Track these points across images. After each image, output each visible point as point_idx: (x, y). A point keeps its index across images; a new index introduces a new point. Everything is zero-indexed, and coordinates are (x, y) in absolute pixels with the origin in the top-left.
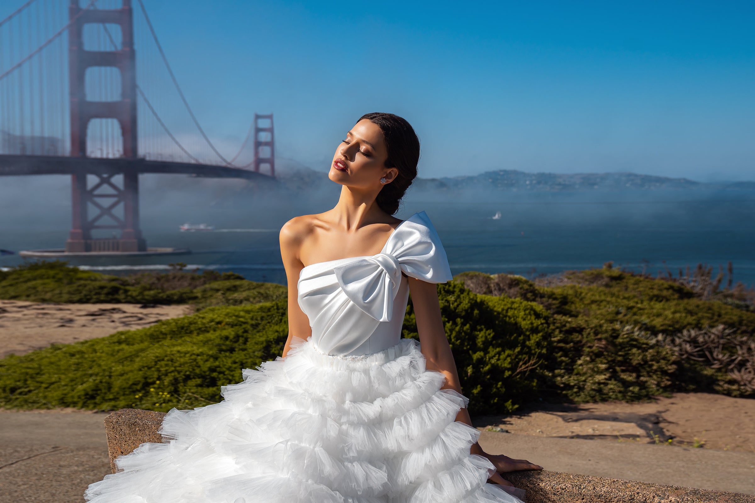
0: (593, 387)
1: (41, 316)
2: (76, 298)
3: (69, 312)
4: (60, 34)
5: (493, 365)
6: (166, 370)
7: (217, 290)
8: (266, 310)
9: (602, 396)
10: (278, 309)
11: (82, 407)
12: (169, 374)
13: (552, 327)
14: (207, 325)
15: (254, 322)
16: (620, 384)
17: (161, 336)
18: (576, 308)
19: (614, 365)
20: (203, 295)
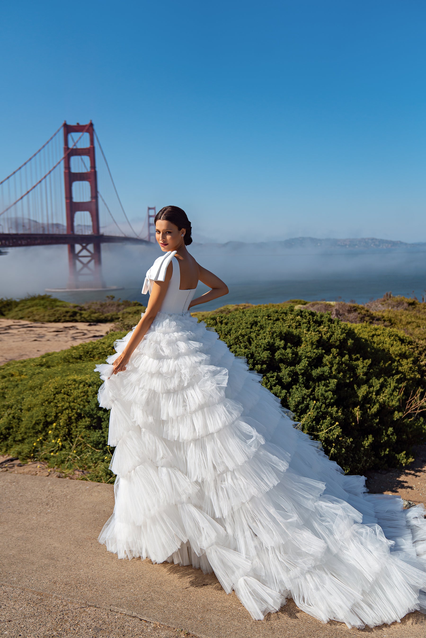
2: (53, 319)
3: (45, 329)
4: (59, 163)
7: (130, 313)
20: (123, 316)
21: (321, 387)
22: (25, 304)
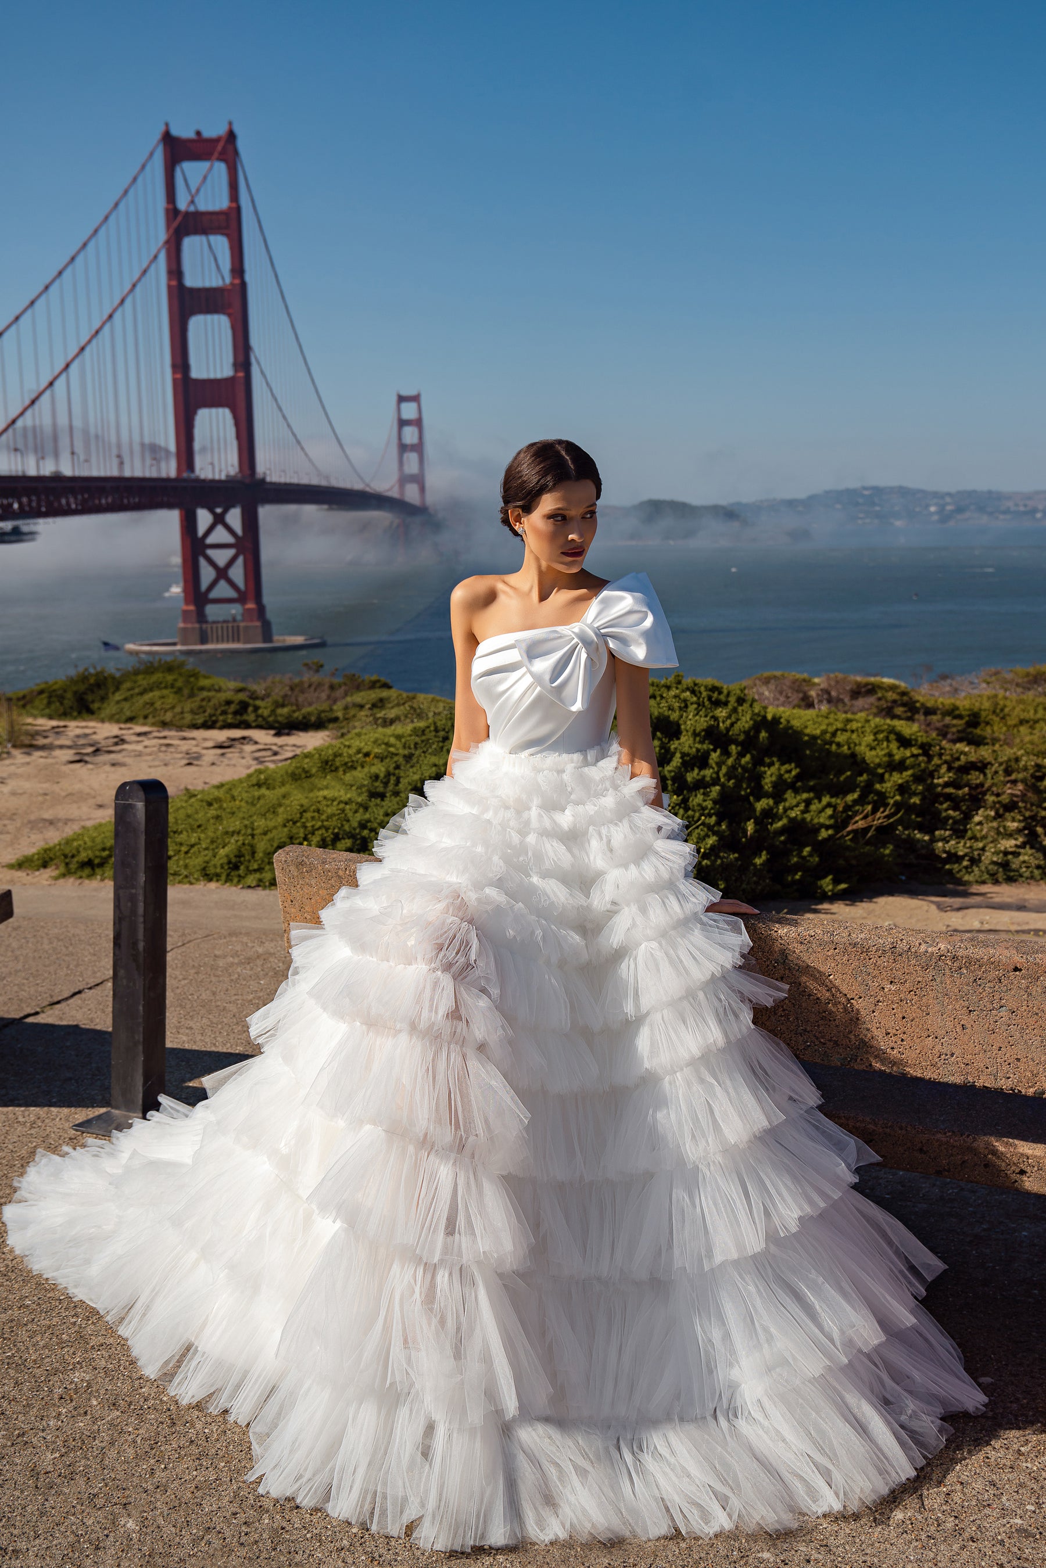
0: (995, 859)
1: (163, 748)
2: (200, 719)
3: (194, 742)
4: (156, 257)
5: (792, 820)
6: (313, 826)
7: (362, 707)
8: (420, 733)
9: (1008, 873)
10: (436, 730)
11: (226, 882)
12: (316, 832)
13: (936, 761)
14: (354, 759)
15: (406, 752)
16: (1040, 855)
17: (303, 775)
18: (993, 732)
19: (1034, 823)
20: (344, 714)
22: (135, 682)
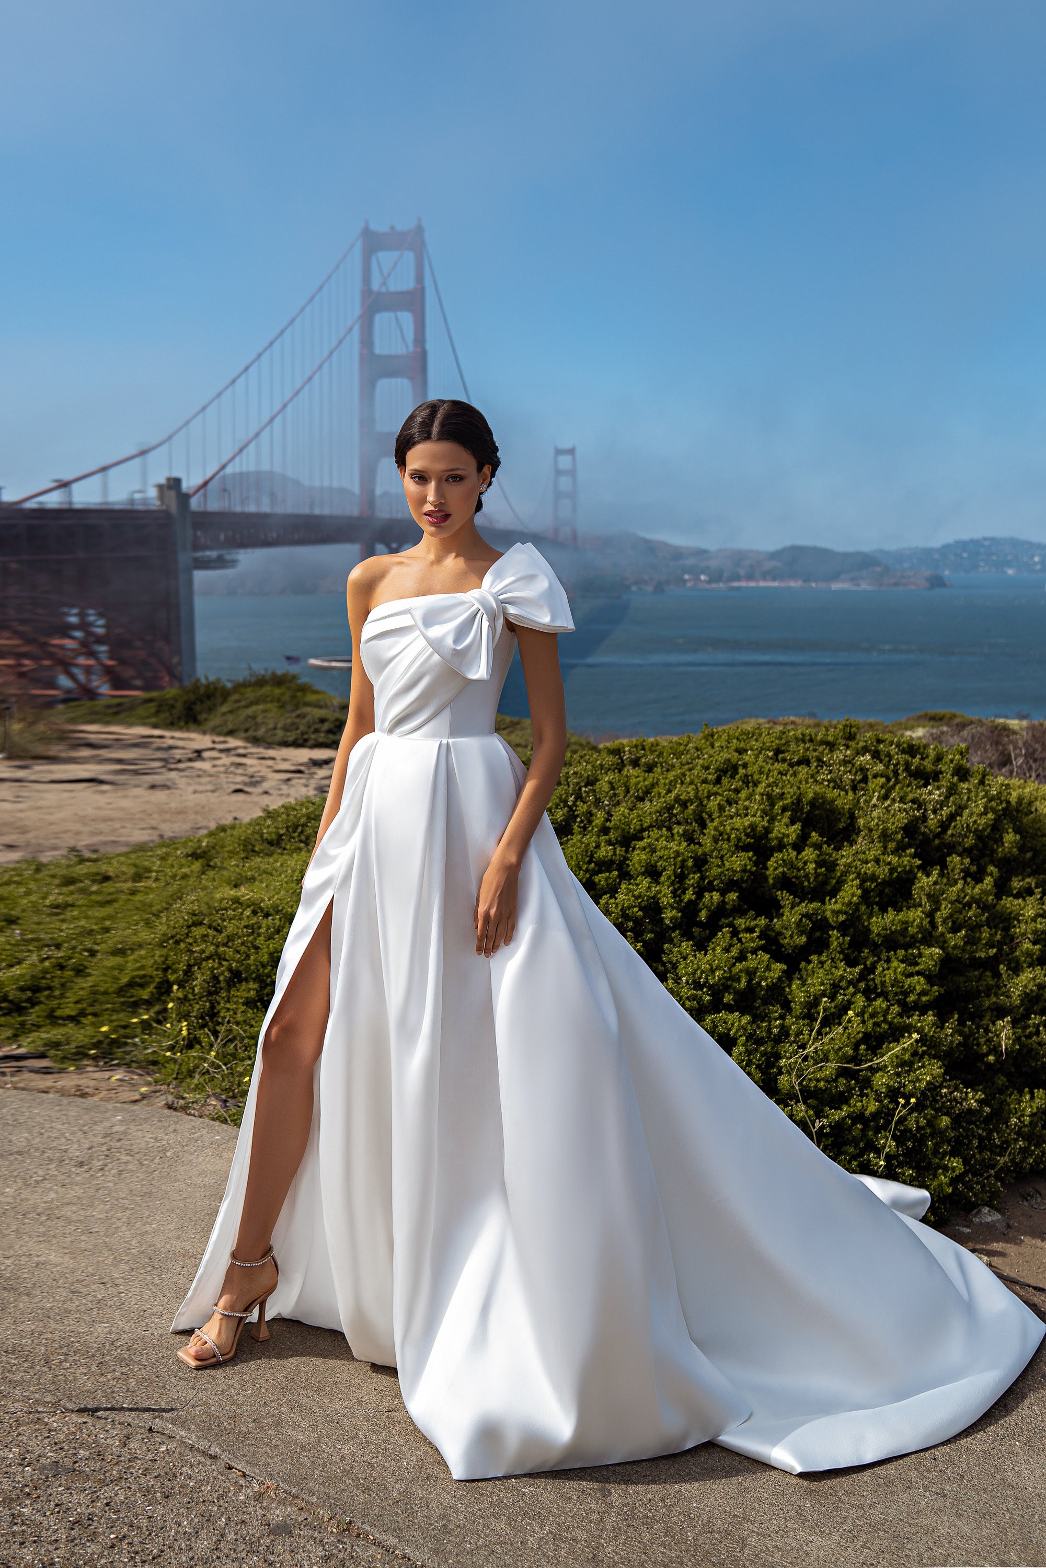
4: (351, 329)
21: (895, 963)
22: (243, 694)
